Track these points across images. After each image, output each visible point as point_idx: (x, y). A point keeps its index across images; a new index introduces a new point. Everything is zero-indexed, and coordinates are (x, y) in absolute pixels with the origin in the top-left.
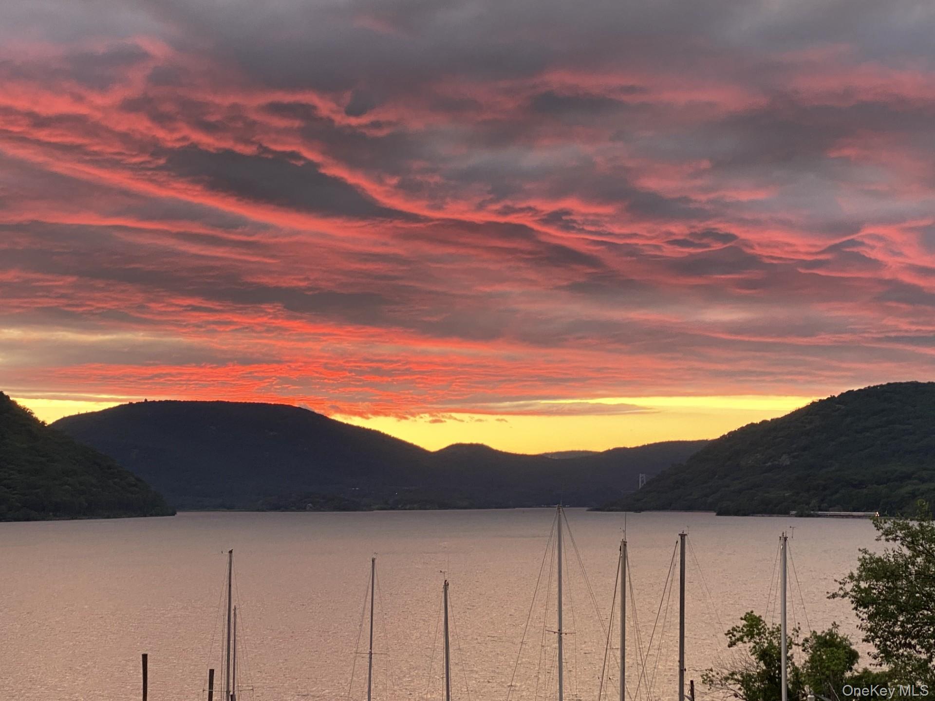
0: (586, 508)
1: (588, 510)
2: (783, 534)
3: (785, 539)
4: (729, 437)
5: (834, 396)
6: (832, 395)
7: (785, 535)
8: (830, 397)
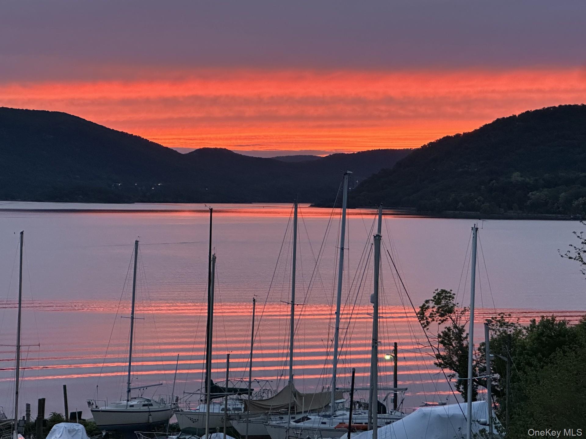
0: (310, 205)
1: (311, 206)
2: (475, 225)
3: (477, 229)
4: (429, 146)
5: (515, 115)
6: (514, 114)
7: (476, 226)
8: (512, 115)
